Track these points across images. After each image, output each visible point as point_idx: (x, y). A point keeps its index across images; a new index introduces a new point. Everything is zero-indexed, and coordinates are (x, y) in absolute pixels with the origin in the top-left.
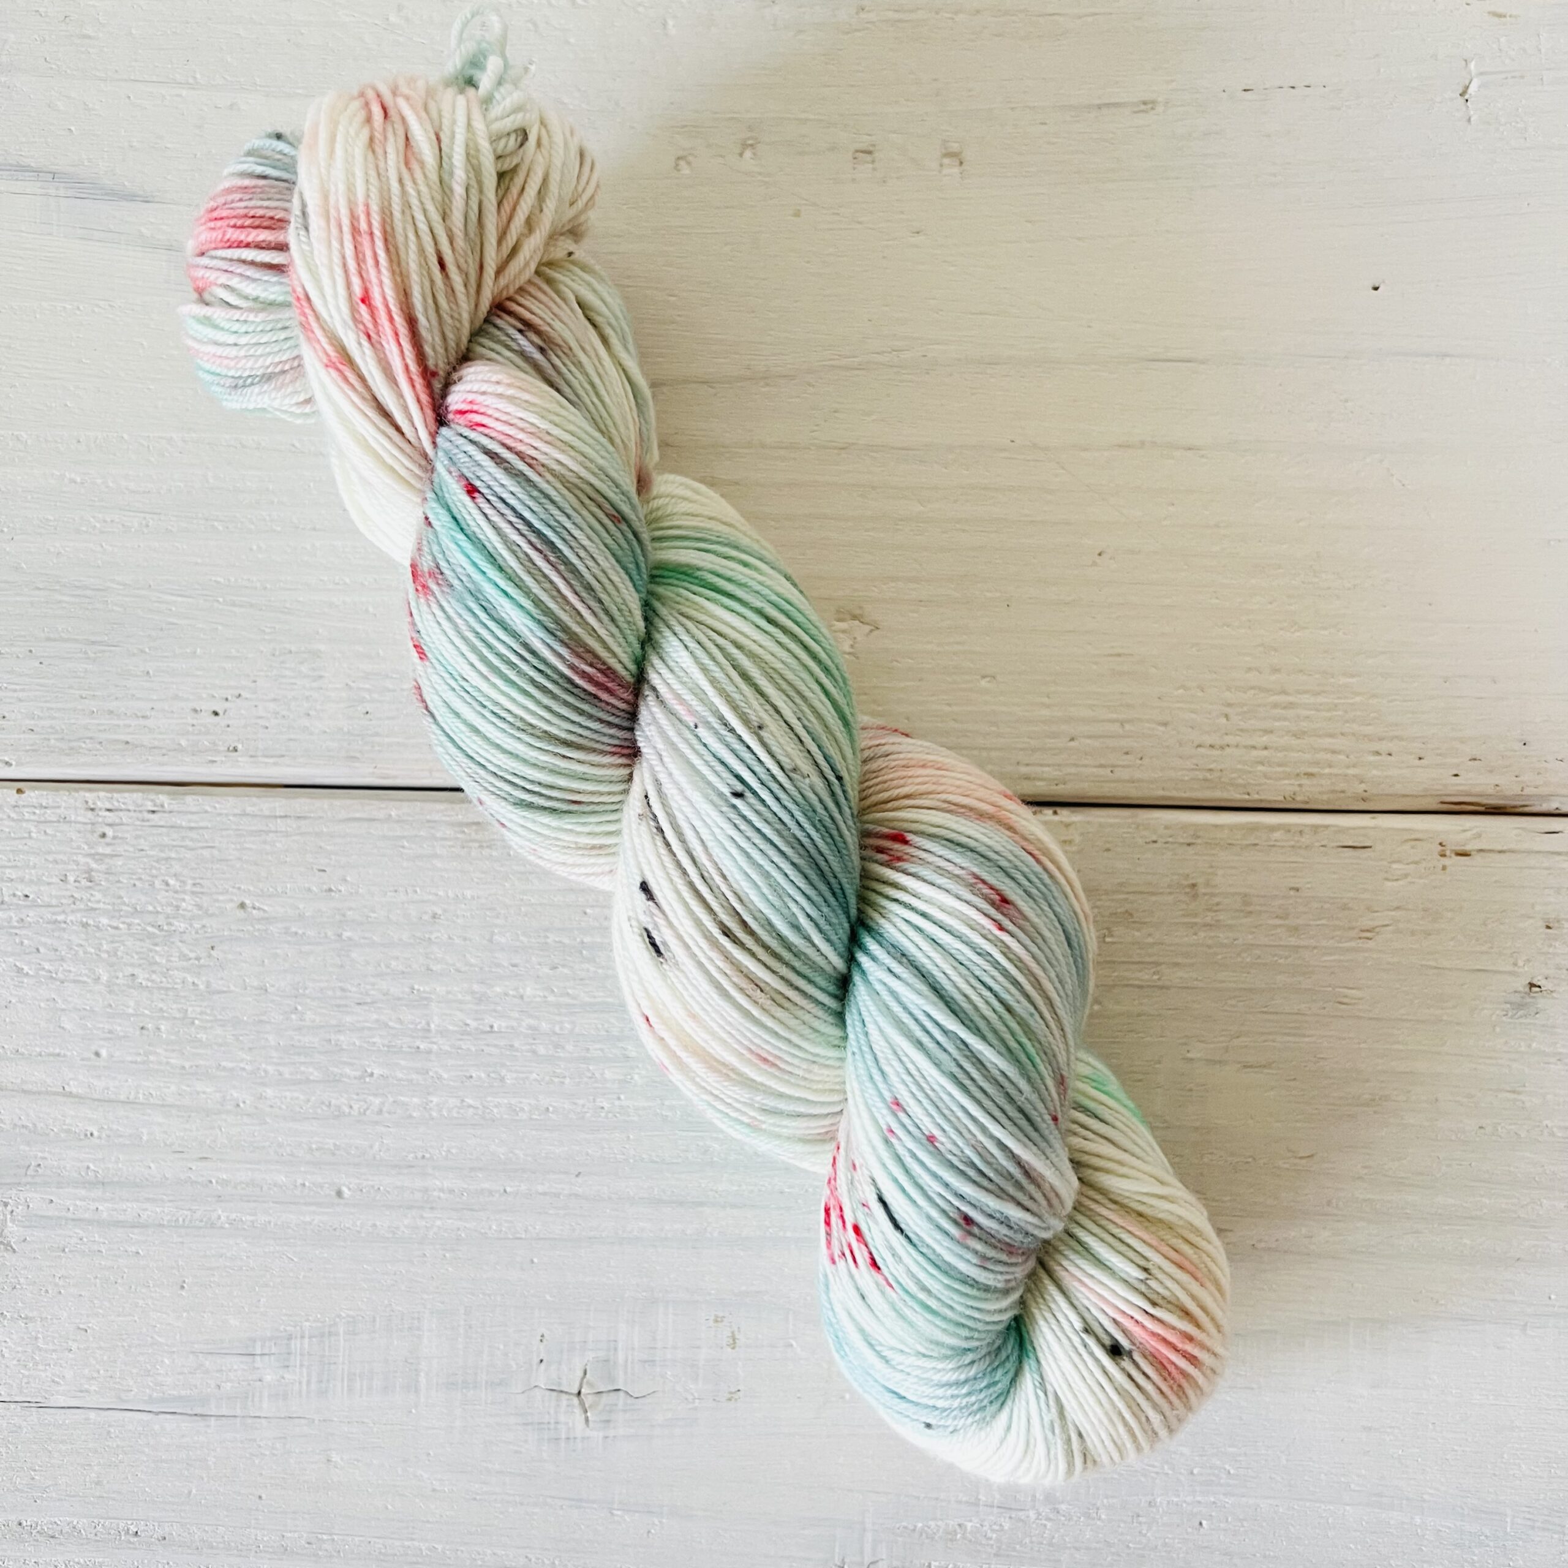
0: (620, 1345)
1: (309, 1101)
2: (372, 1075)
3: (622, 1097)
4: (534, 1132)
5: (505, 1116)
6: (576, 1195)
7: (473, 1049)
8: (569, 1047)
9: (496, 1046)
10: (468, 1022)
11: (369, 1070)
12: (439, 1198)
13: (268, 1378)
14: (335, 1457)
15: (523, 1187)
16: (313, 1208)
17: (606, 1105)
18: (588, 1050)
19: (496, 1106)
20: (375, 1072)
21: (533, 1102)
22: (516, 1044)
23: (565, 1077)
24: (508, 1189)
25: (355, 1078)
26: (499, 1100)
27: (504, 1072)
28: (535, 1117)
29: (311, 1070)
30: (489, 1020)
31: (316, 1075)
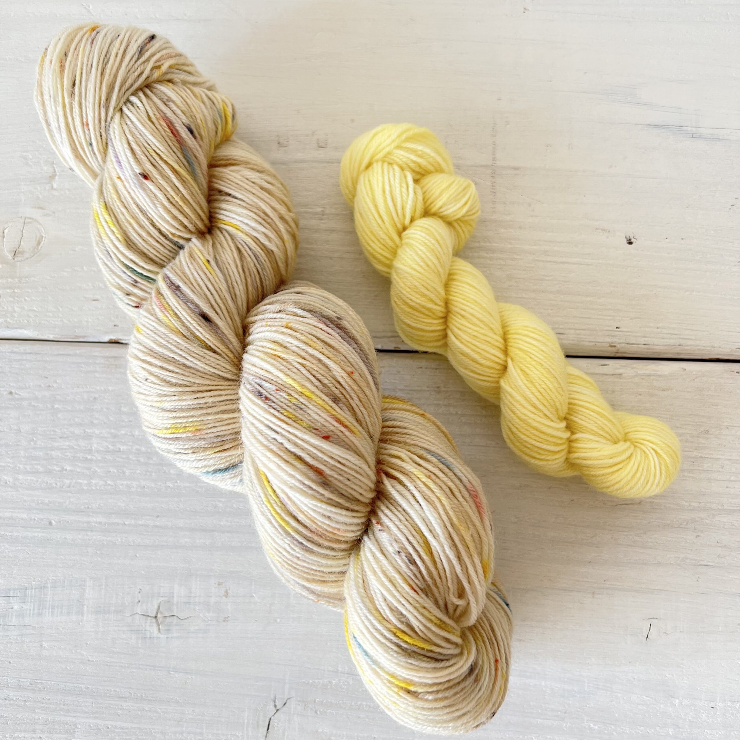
0: (175, 595)
1: (37, 481)
2: (66, 470)
11: (65, 468)
12: (95, 526)
13: (16, 607)
14: (45, 645)
16: (39, 530)
20: (68, 468)
25: (59, 471)
26: (123, 482)
29: (39, 467)
30: (119, 446)
31: (41, 469)
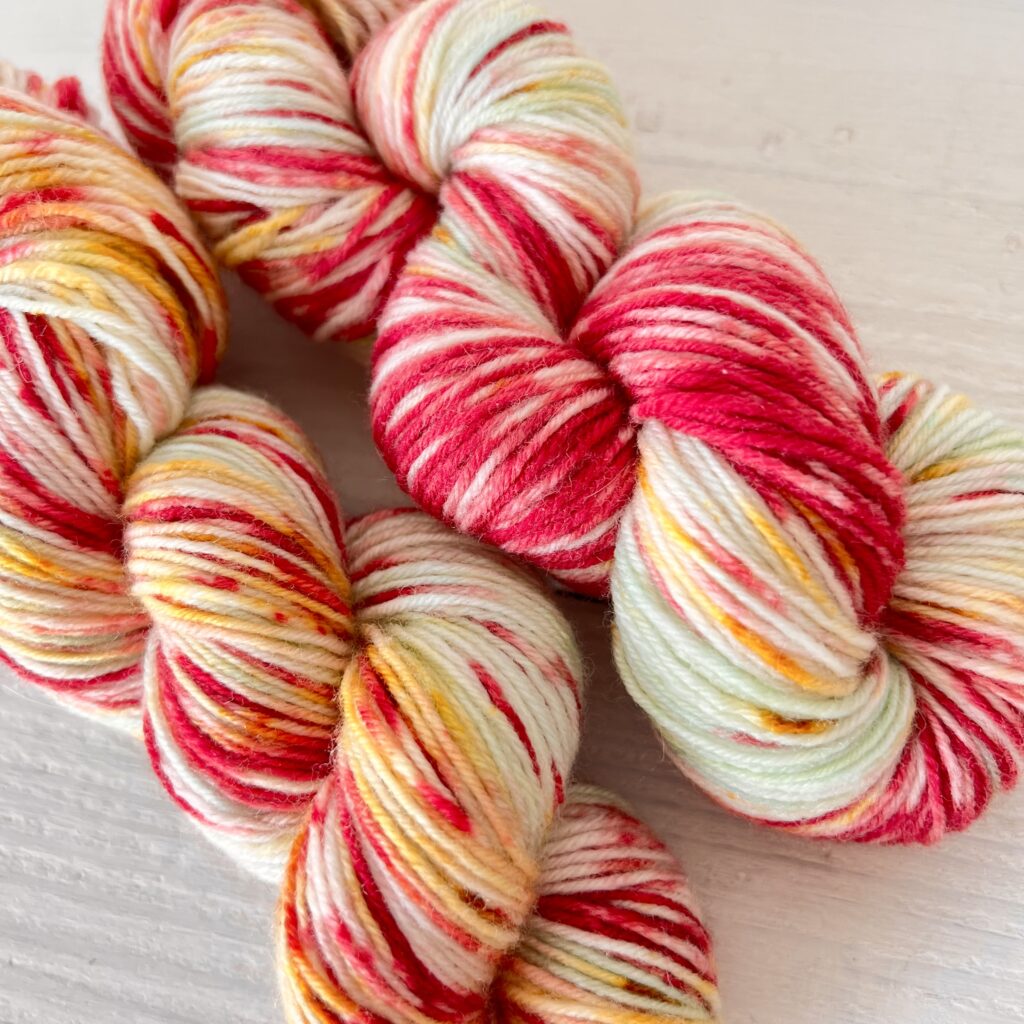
3: (162, 878)
4: (58, 899)
5: (34, 874)
6: (84, 987)
7: (20, 787)
8: (119, 807)
9: (44, 790)
10: (24, 755)
15: (31, 962)
17: (142, 883)
18: (138, 815)
19: (26, 859)
21: (65, 861)
22: (66, 791)
23: (106, 841)
24: (15, 961)
27: (45, 822)
28: (63, 880)
